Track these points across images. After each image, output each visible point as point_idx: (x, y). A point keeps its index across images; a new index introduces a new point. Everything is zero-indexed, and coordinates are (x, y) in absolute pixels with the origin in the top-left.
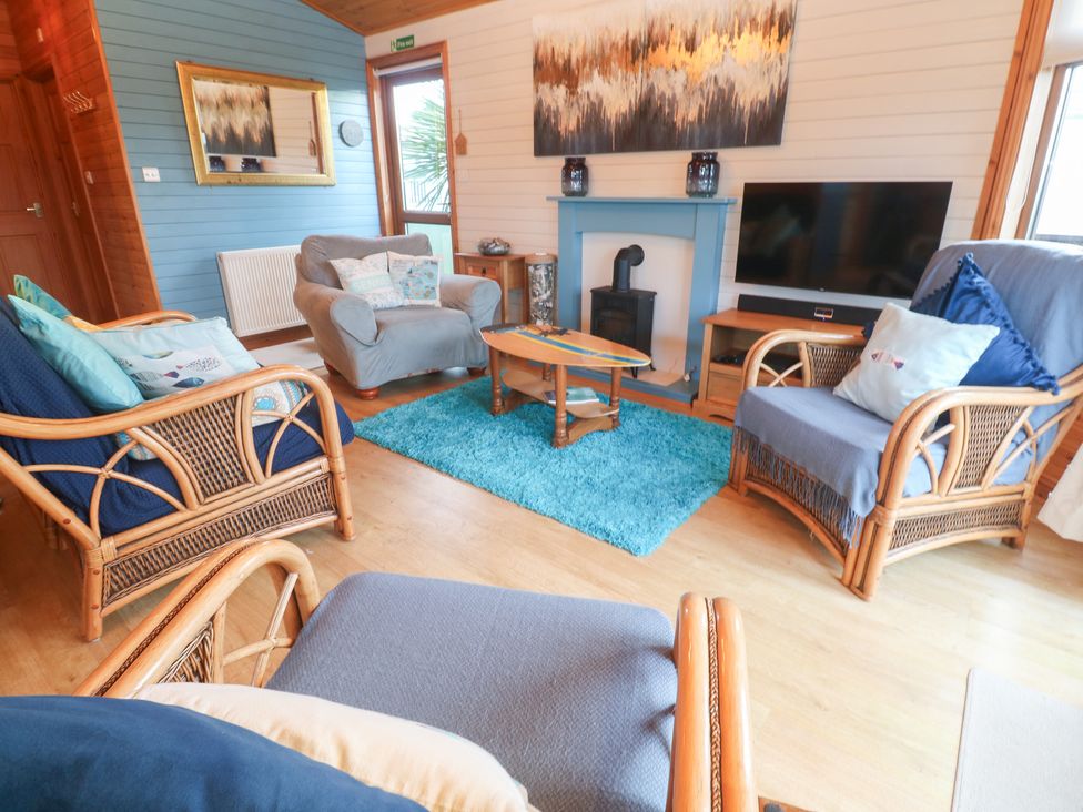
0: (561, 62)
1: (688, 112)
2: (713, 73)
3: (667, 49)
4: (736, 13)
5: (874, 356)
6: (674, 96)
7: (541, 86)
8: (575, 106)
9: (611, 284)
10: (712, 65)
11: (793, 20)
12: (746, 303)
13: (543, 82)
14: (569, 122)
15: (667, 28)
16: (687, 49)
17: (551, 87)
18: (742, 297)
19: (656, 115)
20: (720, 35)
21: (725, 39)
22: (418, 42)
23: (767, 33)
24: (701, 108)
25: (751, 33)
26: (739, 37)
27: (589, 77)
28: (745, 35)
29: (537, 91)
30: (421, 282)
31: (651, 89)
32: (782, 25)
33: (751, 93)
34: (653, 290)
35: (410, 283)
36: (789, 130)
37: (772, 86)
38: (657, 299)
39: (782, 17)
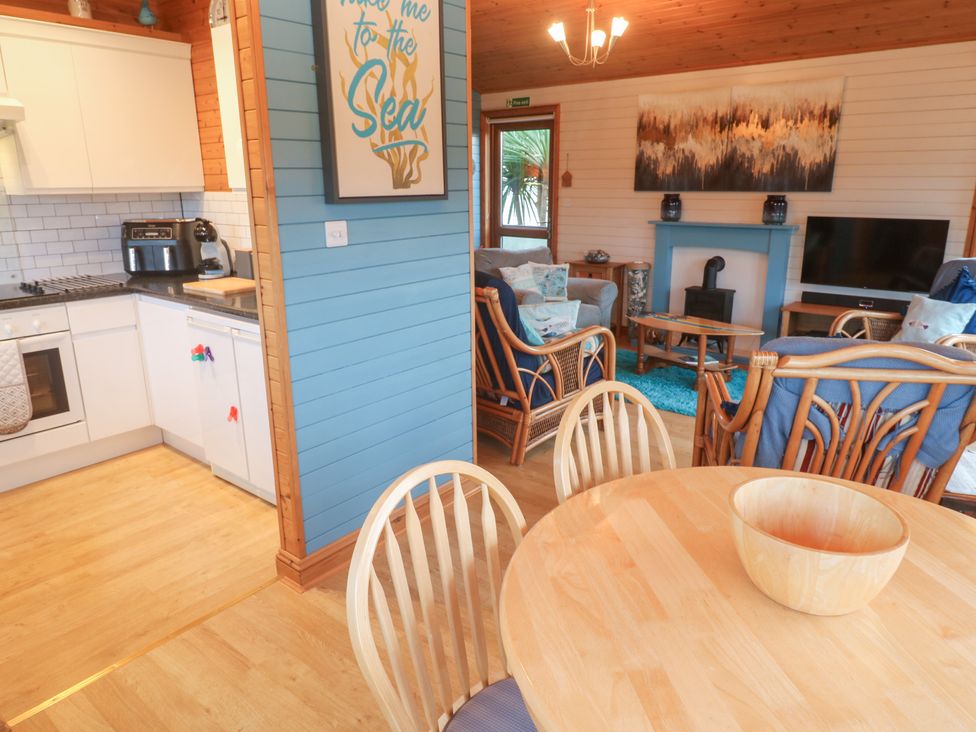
0: (661, 127)
1: (762, 166)
2: (782, 143)
3: (747, 125)
4: (799, 107)
5: (911, 324)
6: (752, 156)
7: (643, 142)
8: (672, 158)
9: (701, 285)
10: (781, 138)
11: (839, 115)
12: (807, 298)
13: (645, 140)
14: (667, 168)
15: (748, 112)
16: (763, 127)
17: (652, 144)
18: (805, 294)
19: (738, 168)
20: (788, 120)
21: (791, 123)
22: (533, 103)
23: (821, 121)
24: (773, 165)
25: (810, 120)
26: (801, 122)
27: (685, 139)
28: (806, 121)
29: (640, 145)
30: (554, 284)
31: (734, 150)
32: (832, 117)
33: (810, 156)
34: (733, 288)
35: (547, 284)
36: (836, 182)
37: (825, 155)
38: (735, 296)
39: (832, 112)
